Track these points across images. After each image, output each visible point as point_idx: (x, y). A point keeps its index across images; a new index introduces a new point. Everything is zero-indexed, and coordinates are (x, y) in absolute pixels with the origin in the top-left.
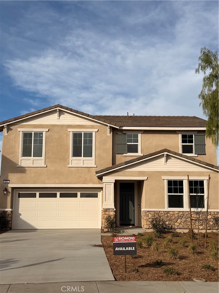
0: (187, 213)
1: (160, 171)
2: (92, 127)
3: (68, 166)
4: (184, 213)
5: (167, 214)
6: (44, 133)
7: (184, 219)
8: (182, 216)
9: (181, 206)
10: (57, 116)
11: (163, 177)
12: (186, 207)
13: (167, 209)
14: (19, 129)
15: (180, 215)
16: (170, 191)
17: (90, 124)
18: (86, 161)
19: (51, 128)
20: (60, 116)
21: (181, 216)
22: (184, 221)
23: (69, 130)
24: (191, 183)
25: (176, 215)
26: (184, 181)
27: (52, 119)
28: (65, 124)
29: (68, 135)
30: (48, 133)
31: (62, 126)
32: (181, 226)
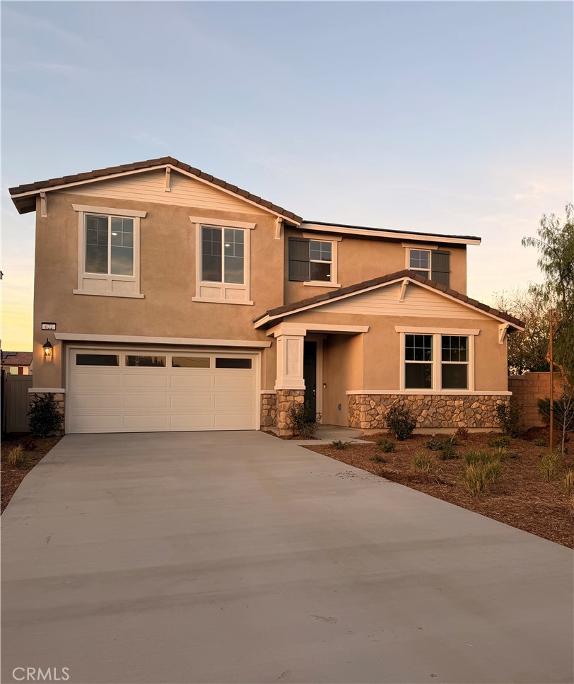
0: (439, 398)
1: (392, 315)
2: (243, 218)
3: (193, 299)
4: (433, 397)
5: (403, 400)
6: (136, 223)
7: (432, 410)
8: (430, 403)
9: (429, 385)
10: (165, 186)
11: (398, 329)
12: (436, 388)
13: (403, 390)
14: (76, 207)
15: (426, 402)
16: (409, 355)
17: (238, 212)
18: (231, 292)
19: (151, 212)
20: (171, 185)
21: (427, 405)
22: (433, 414)
23: (193, 219)
24: (445, 340)
25: (419, 403)
26: (434, 336)
27: (155, 191)
28: (183, 205)
29: (190, 232)
30: (145, 223)
31: (177, 209)
32: (427, 422)
